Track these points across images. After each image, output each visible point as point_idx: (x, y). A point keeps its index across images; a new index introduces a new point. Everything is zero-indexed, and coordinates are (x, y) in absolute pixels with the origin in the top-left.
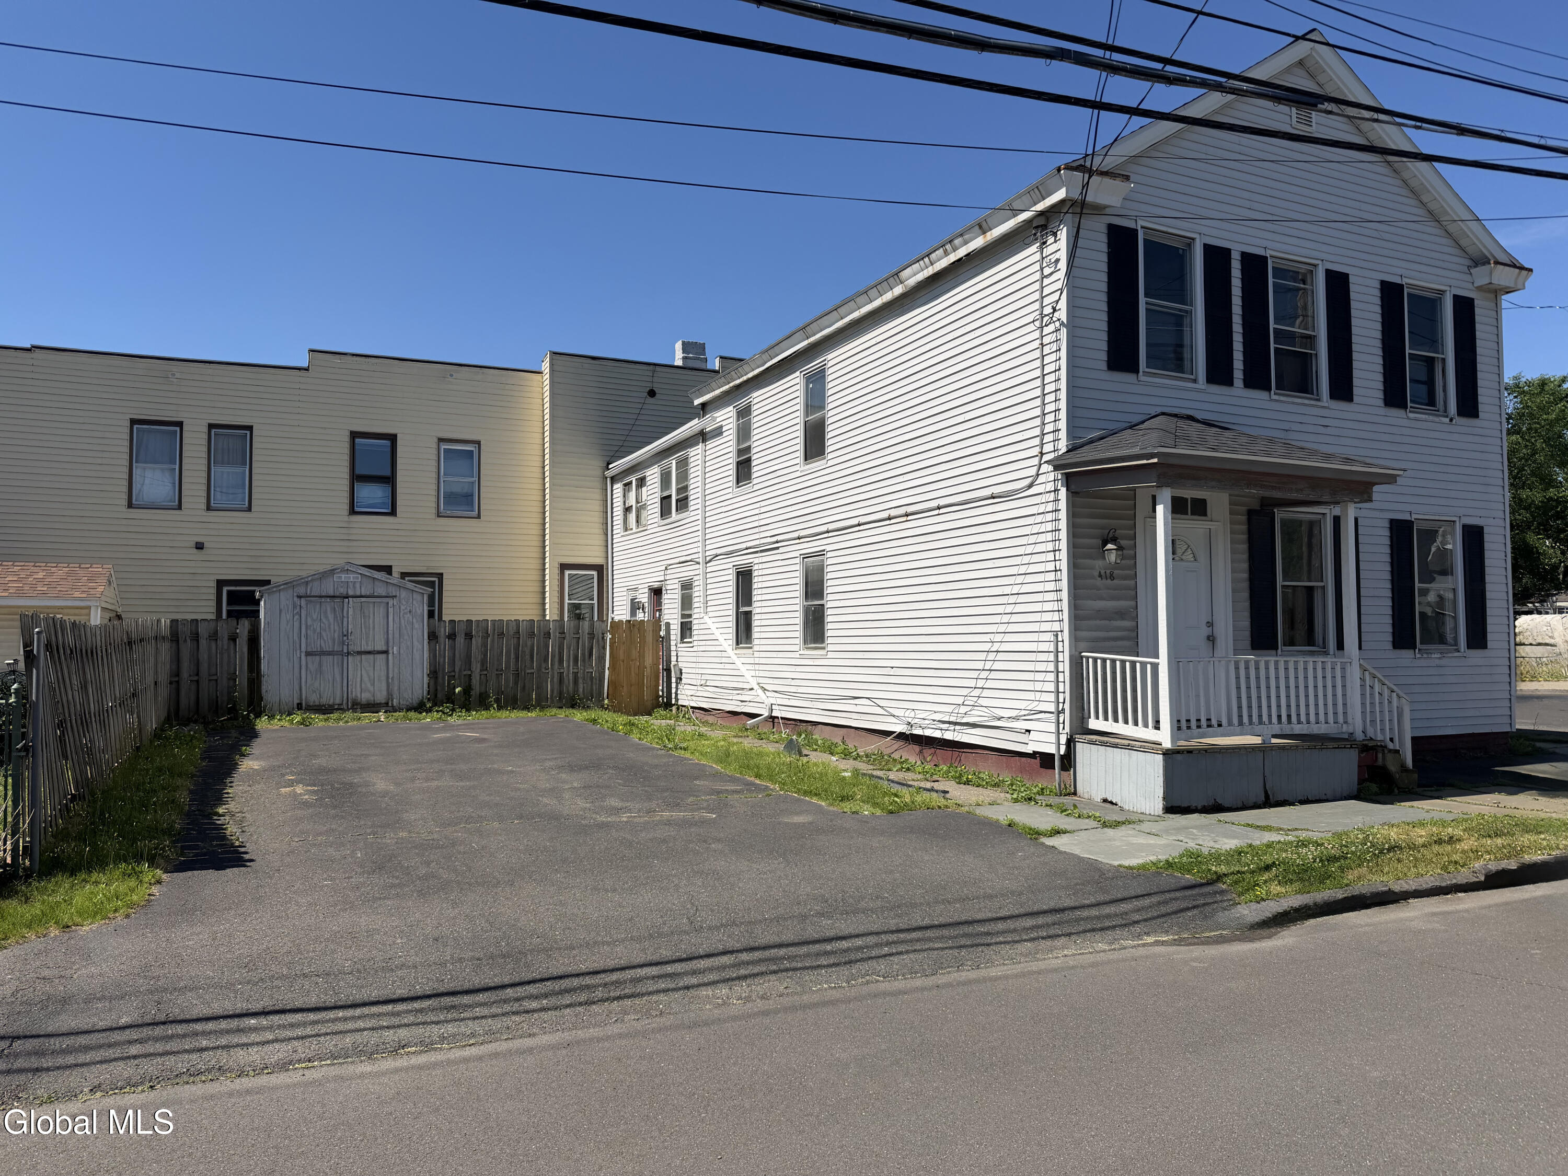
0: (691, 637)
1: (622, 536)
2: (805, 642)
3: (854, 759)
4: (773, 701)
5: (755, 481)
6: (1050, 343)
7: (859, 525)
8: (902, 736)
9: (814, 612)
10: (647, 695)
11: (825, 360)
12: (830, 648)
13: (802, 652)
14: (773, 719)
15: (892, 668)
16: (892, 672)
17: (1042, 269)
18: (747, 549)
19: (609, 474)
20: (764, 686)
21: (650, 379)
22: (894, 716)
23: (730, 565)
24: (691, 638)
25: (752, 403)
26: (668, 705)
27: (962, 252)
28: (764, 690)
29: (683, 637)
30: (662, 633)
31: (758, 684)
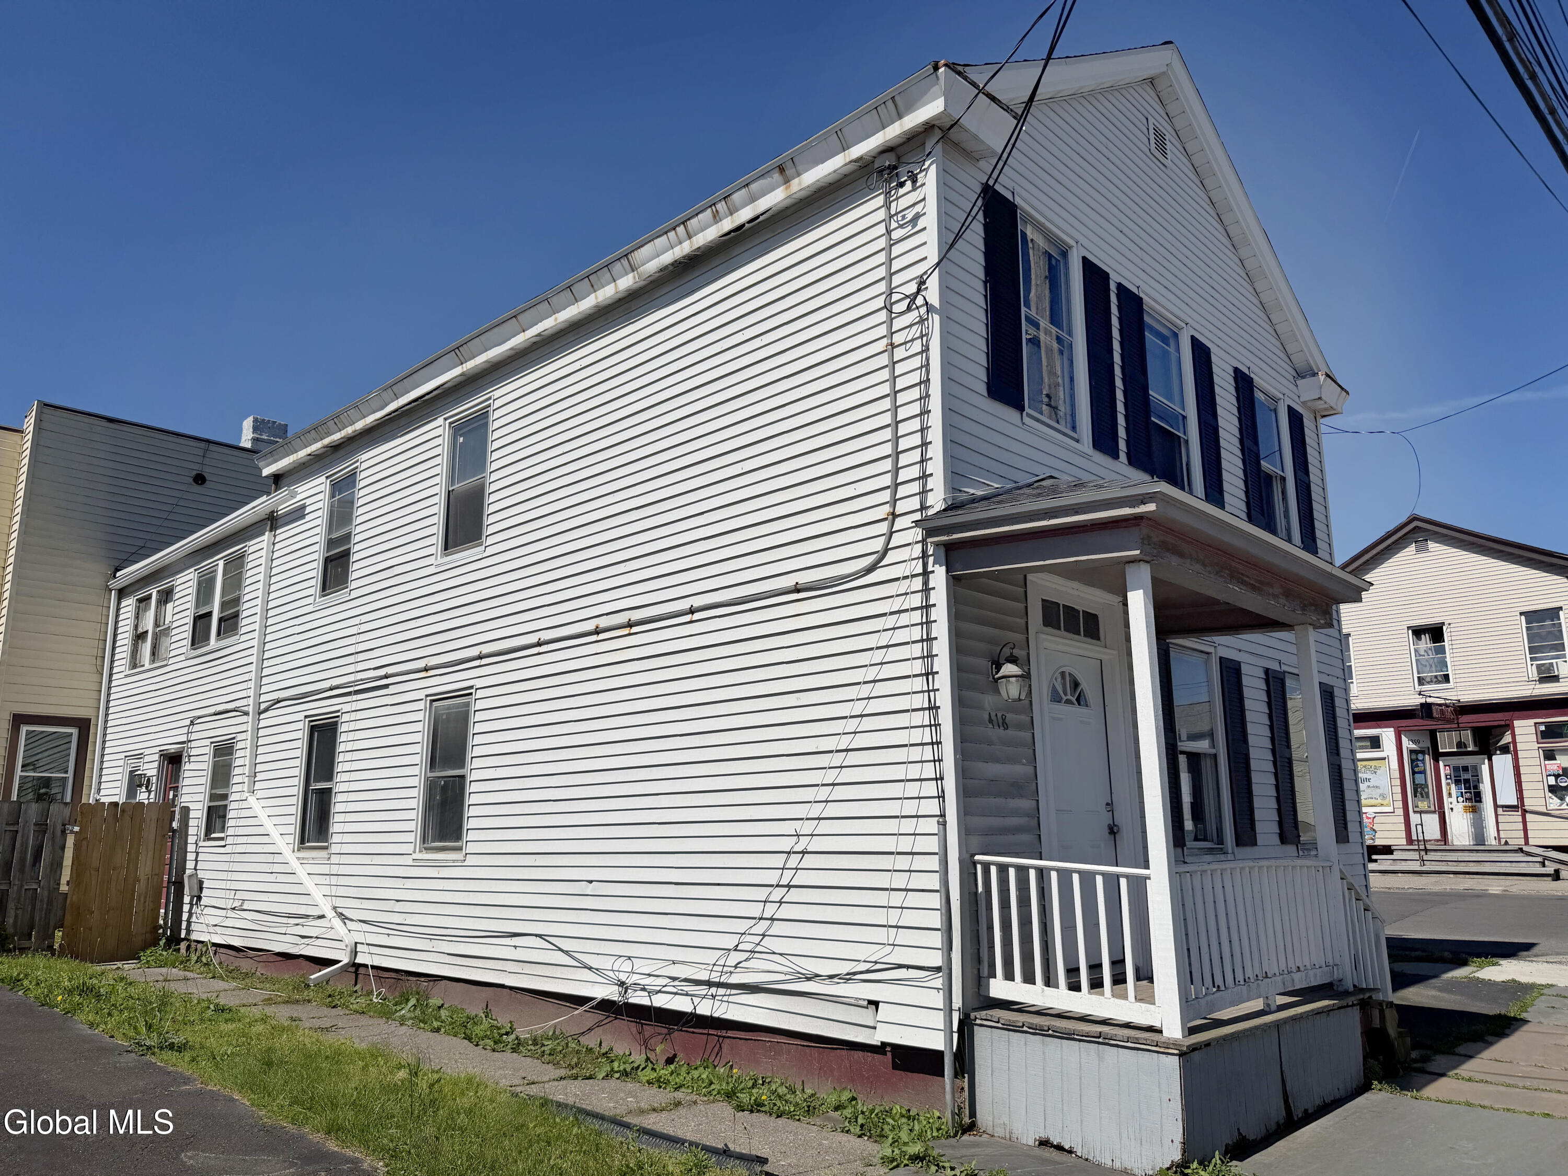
0: (223, 830)
1: (126, 676)
2: (424, 840)
3: (514, 1050)
4: (359, 938)
5: (354, 585)
6: (905, 343)
7: (539, 644)
8: (606, 1006)
9: (444, 789)
10: (138, 928)
11: (490, 398)
12: (471, 848)
13: (418, 856)
14: (356, 968)
15: (591, 882)
16: (590, 889)
17: (889, 232)
18: (331, 689)
19: (115, 584)
20: (345, 912)
21: (199, 460)
22: (590, 968)
23: (301, 716)
24: (223, 832)
25: (358, 470)
26: (174, 940)
27: (744, 215)
28: (343, 918)
29: (209, 830)
30: (175, 825)
31: (335, 908)
